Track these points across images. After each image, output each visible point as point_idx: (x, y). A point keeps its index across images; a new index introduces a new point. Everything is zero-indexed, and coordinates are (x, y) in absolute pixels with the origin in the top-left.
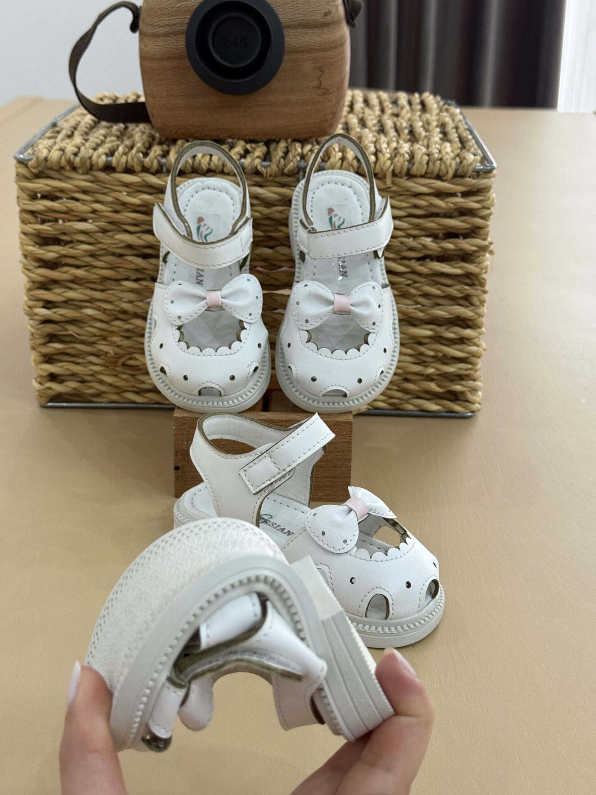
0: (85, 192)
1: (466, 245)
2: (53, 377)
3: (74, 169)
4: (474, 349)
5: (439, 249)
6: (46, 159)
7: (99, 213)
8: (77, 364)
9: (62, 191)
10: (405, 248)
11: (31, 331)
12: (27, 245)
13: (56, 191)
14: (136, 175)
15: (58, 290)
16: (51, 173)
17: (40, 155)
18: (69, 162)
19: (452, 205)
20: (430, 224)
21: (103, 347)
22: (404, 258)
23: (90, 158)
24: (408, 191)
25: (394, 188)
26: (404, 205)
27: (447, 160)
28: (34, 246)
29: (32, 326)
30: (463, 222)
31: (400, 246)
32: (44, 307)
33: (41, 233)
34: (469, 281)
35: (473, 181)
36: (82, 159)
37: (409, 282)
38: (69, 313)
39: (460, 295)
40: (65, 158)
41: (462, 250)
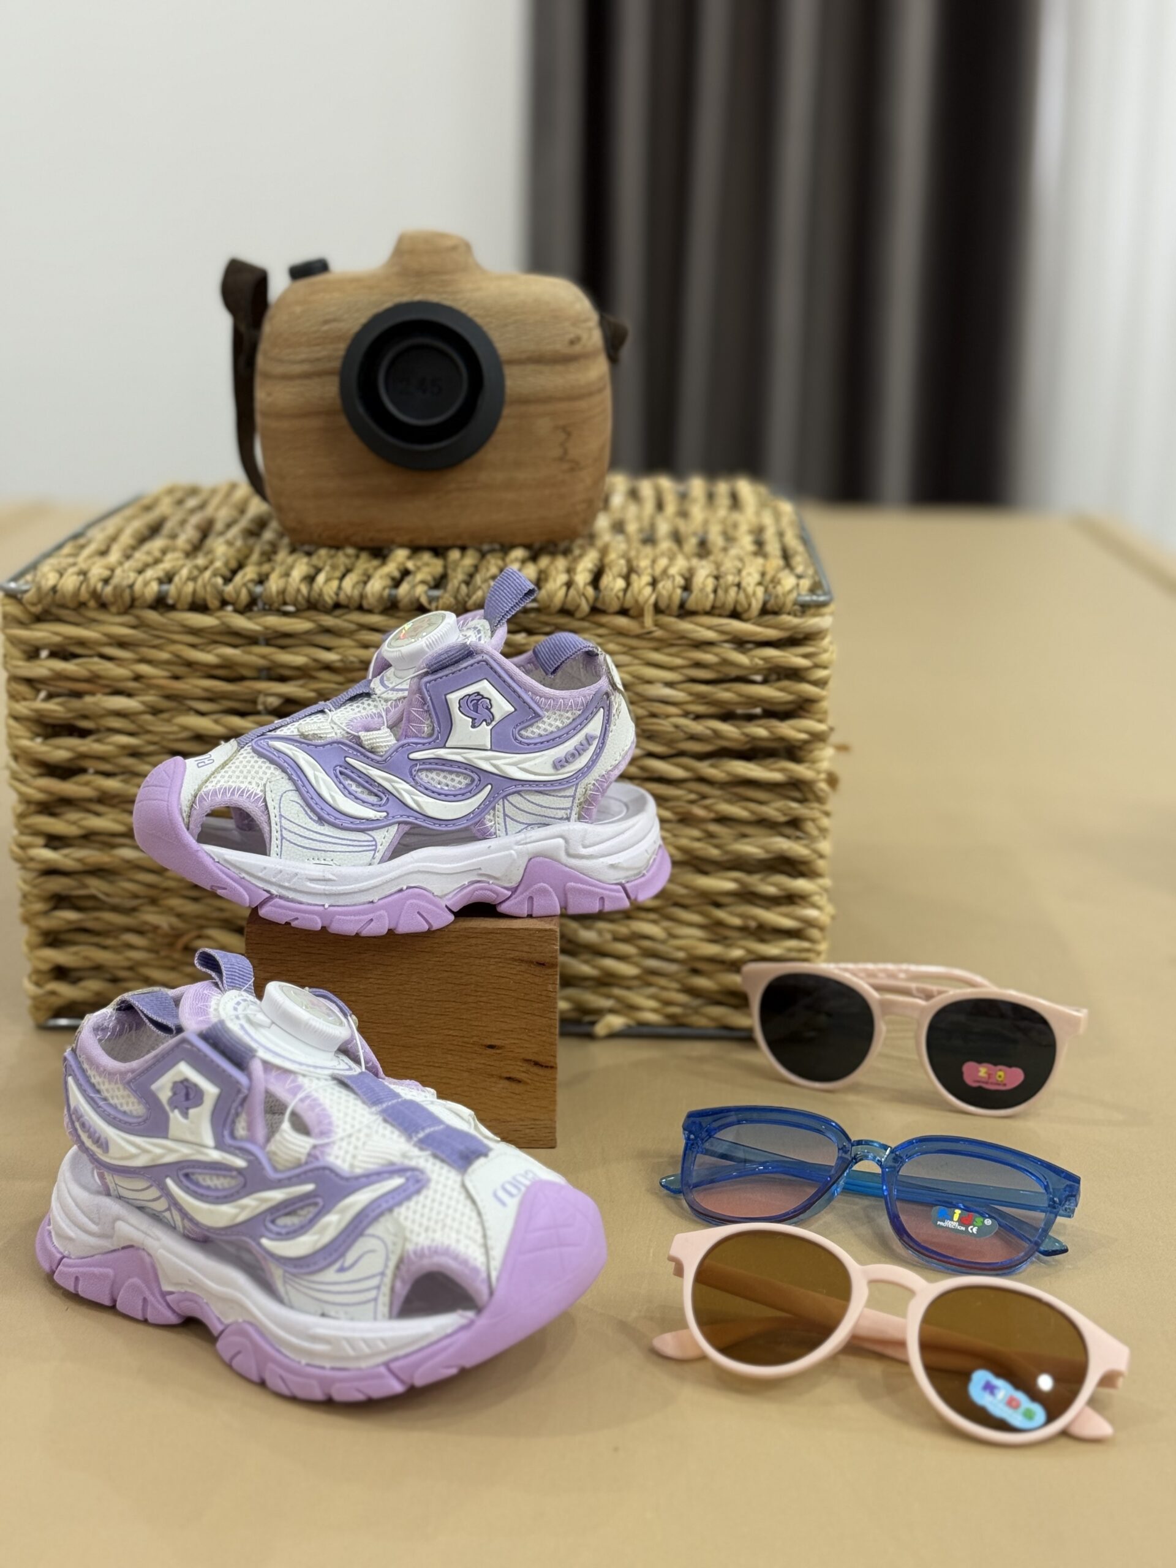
0: (122, 644)
1: (789, 730)
2: (61, 973)
3: (103, 606)
4: (811, 913)
5: (742, 738)
6: (54, 589)
7: (145, 681)
8: (105, 948)
9: (82, 643)
10: (681, 735)
11: (21, 890)
12: (18, 737)
13: (69, 644)
14: (211, 615)
15: (74, 816)
16: (63, 613)
17: (43, 583)
18: (95, 595)
19: (761, 662)
20: (724, 694)
21: (151, 917)
22: (682, 754)
23: (131, 586)
24: (683, 637)
25: (659, 633)
26: (678, 661)
27: (749, 584)
28: (32, 739)
29: (25, 881)
30: (781, 690)
31: (672, 733)
32: (47, 846)
33: (42, 716)
34: (797, 795)
35: (795, 621)
36: (115, 588)
37: (693, 797)
38: (91, 855)
39: (782, 819)
40: (88, 586)
41: (782, 739)
